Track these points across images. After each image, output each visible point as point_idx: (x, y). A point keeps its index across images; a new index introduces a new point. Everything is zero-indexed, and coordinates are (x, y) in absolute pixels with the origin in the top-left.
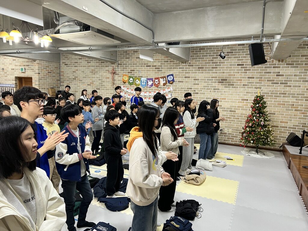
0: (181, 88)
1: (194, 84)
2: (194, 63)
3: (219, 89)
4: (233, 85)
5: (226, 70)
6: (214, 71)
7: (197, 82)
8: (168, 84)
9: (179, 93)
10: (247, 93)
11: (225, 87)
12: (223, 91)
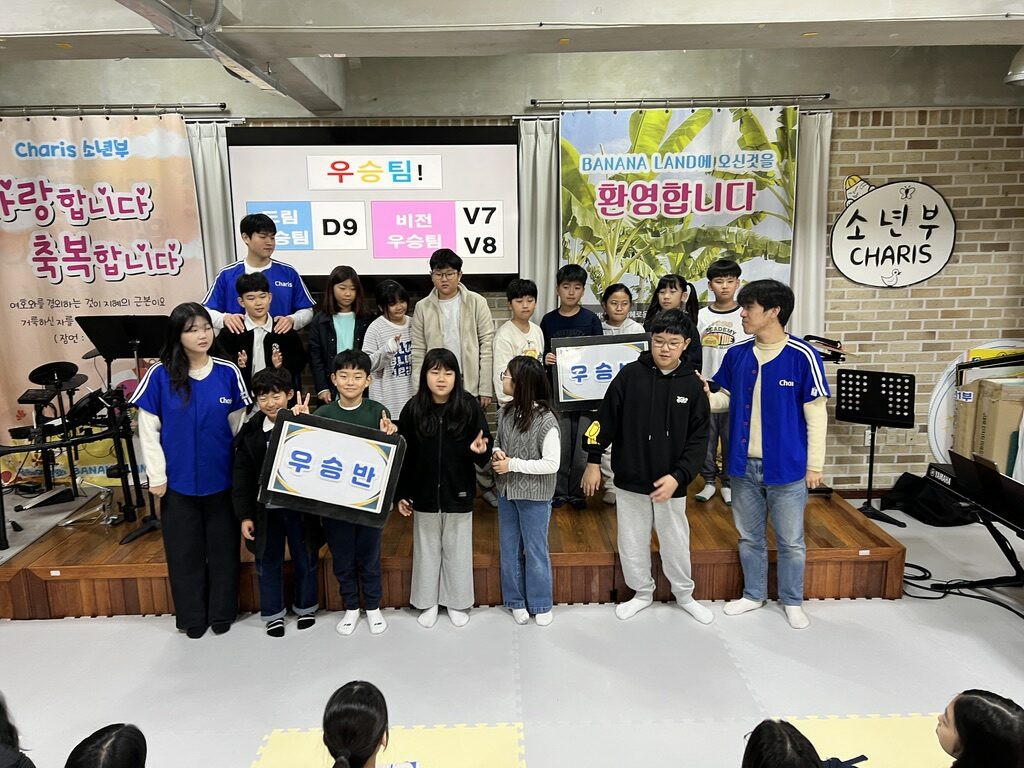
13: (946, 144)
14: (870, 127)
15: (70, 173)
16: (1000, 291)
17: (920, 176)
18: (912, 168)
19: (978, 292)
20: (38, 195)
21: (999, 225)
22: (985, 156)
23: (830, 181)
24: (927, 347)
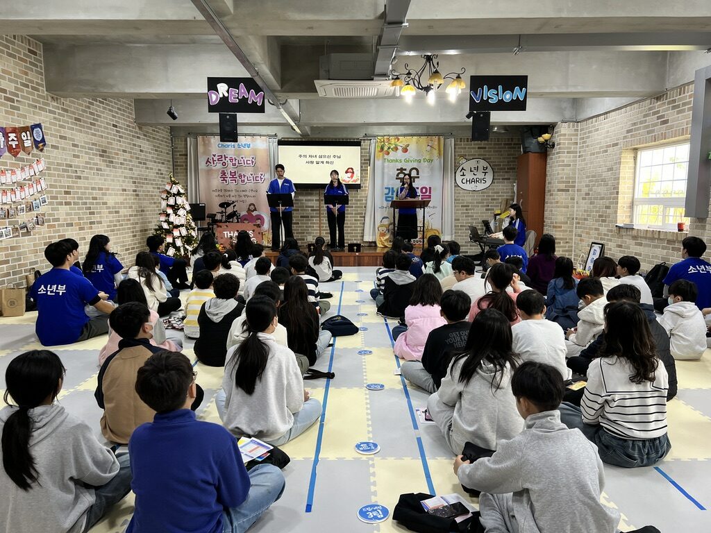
0: (58, 164)
1: (75, 156)
2: (70, 106)
3: (100, 170)
4: (112, 162)
5: (104, 132)
6: (93, 132)
7: (76, 151)
8: (35, 151)
9: (54, 176)
10: (125, 177)
11: (107, 166)
12: (106, 173)
13: (489, 148)
14: (466, 143)
15: (233, 153)
16: (508, 192)
17: (482, 157)
18: (479, 155)
19: (502, 193)
20: (223, 158)
21: (507, 172)
22: (501, 152)
23: (455, 159)
24: (486, 210)
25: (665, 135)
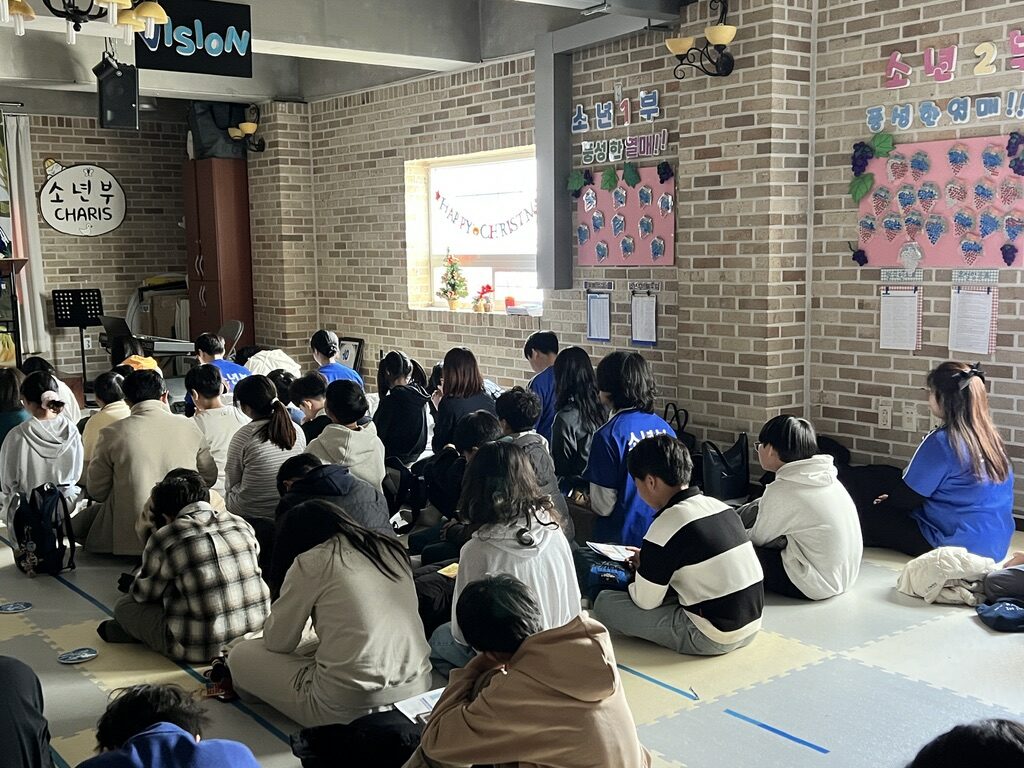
14: (57, 127)
16: (161, 240)
17: (96, 162)
18: (89, 156)
19: (148, 241)
21: (154, 196)
22: (138, 151)
23: (34, 162)
24: (118, 278)
25: (485, 143)
